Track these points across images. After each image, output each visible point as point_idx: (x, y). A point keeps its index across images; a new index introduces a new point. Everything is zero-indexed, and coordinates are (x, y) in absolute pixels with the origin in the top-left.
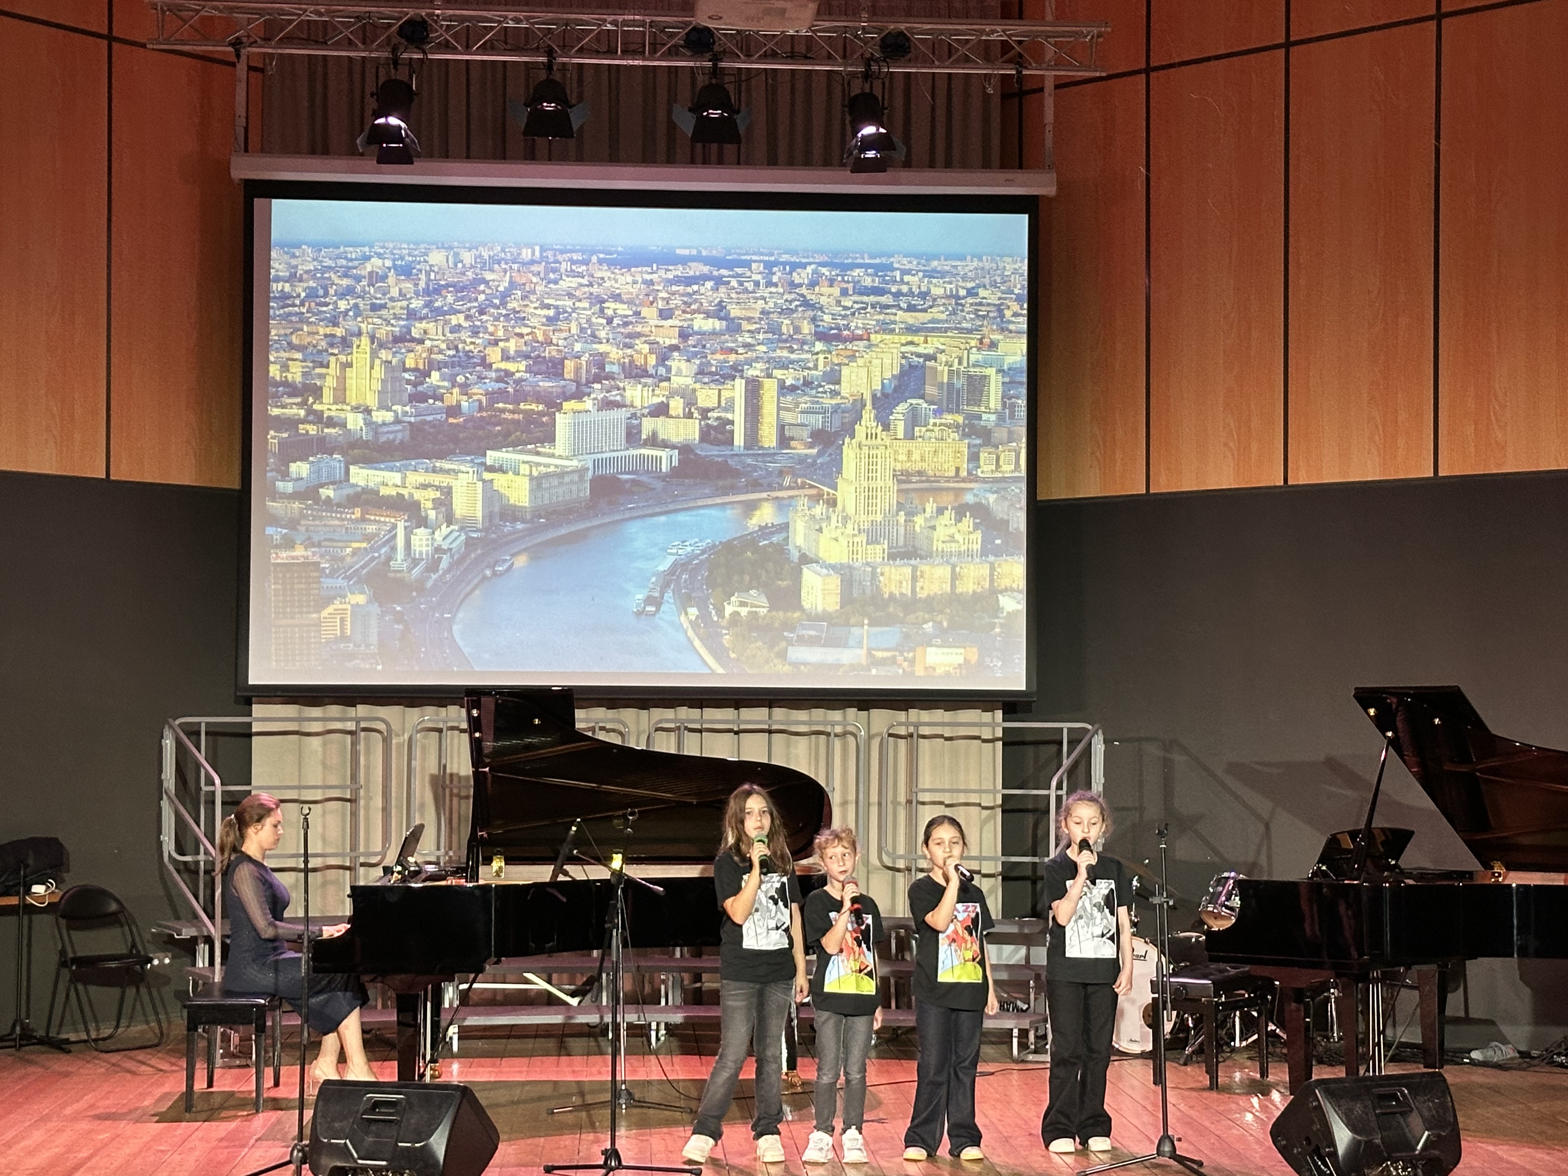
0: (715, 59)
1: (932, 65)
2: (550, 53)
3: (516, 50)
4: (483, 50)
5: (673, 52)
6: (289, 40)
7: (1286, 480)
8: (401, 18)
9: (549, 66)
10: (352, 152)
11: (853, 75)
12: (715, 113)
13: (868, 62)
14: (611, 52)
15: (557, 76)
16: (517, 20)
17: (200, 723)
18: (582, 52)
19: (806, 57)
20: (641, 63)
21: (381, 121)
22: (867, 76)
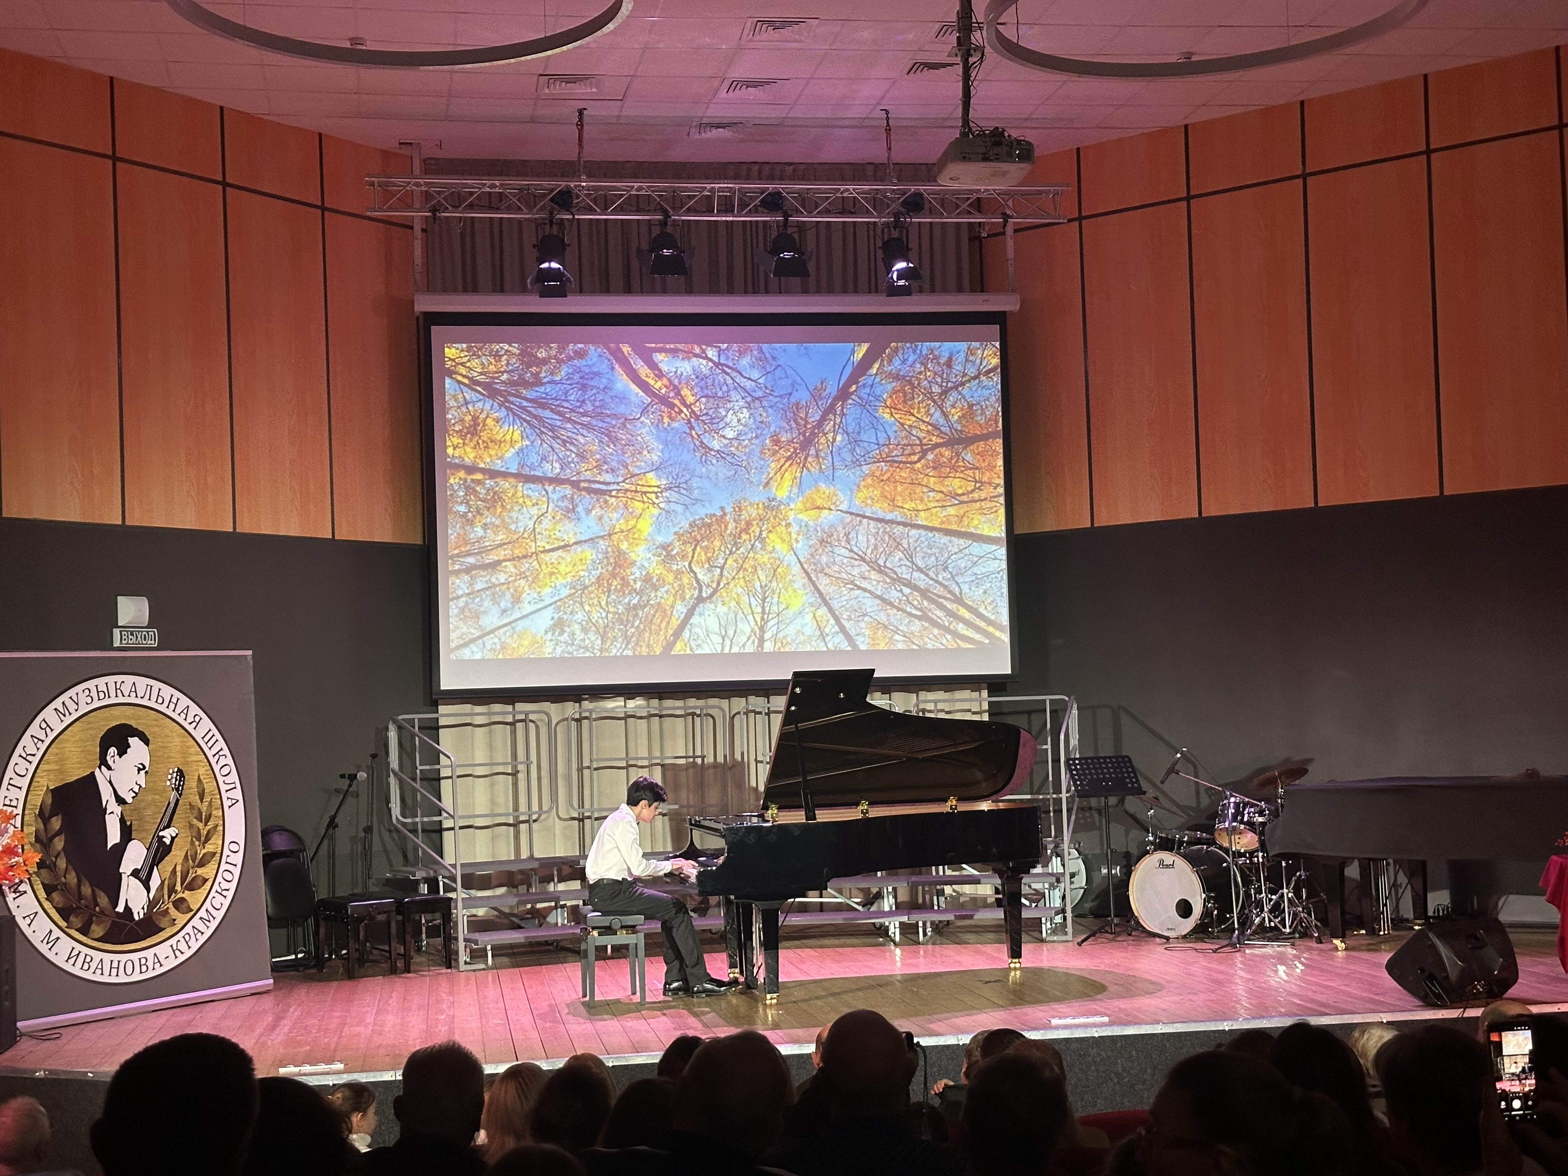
0: (786, 215)
1: (941, 216)
2: (666, 215)
3: (638, 211)
4: (615, 212)
5: (755, 211)
6: (471, 207)
7: (1200, 513)
8: (552, 190)
9: (664, 224)
10: (524, 290)
11: (887, 224)
12: (787, 255)
13: (897, 215)
14: (710, 212)
15: (669, 230)
16: (640, 189)
17: (414, 719)
18: (689, 211)
19: (852, 213)
20: (731, 219)
21: (545, 265)
22: (897, 225)
